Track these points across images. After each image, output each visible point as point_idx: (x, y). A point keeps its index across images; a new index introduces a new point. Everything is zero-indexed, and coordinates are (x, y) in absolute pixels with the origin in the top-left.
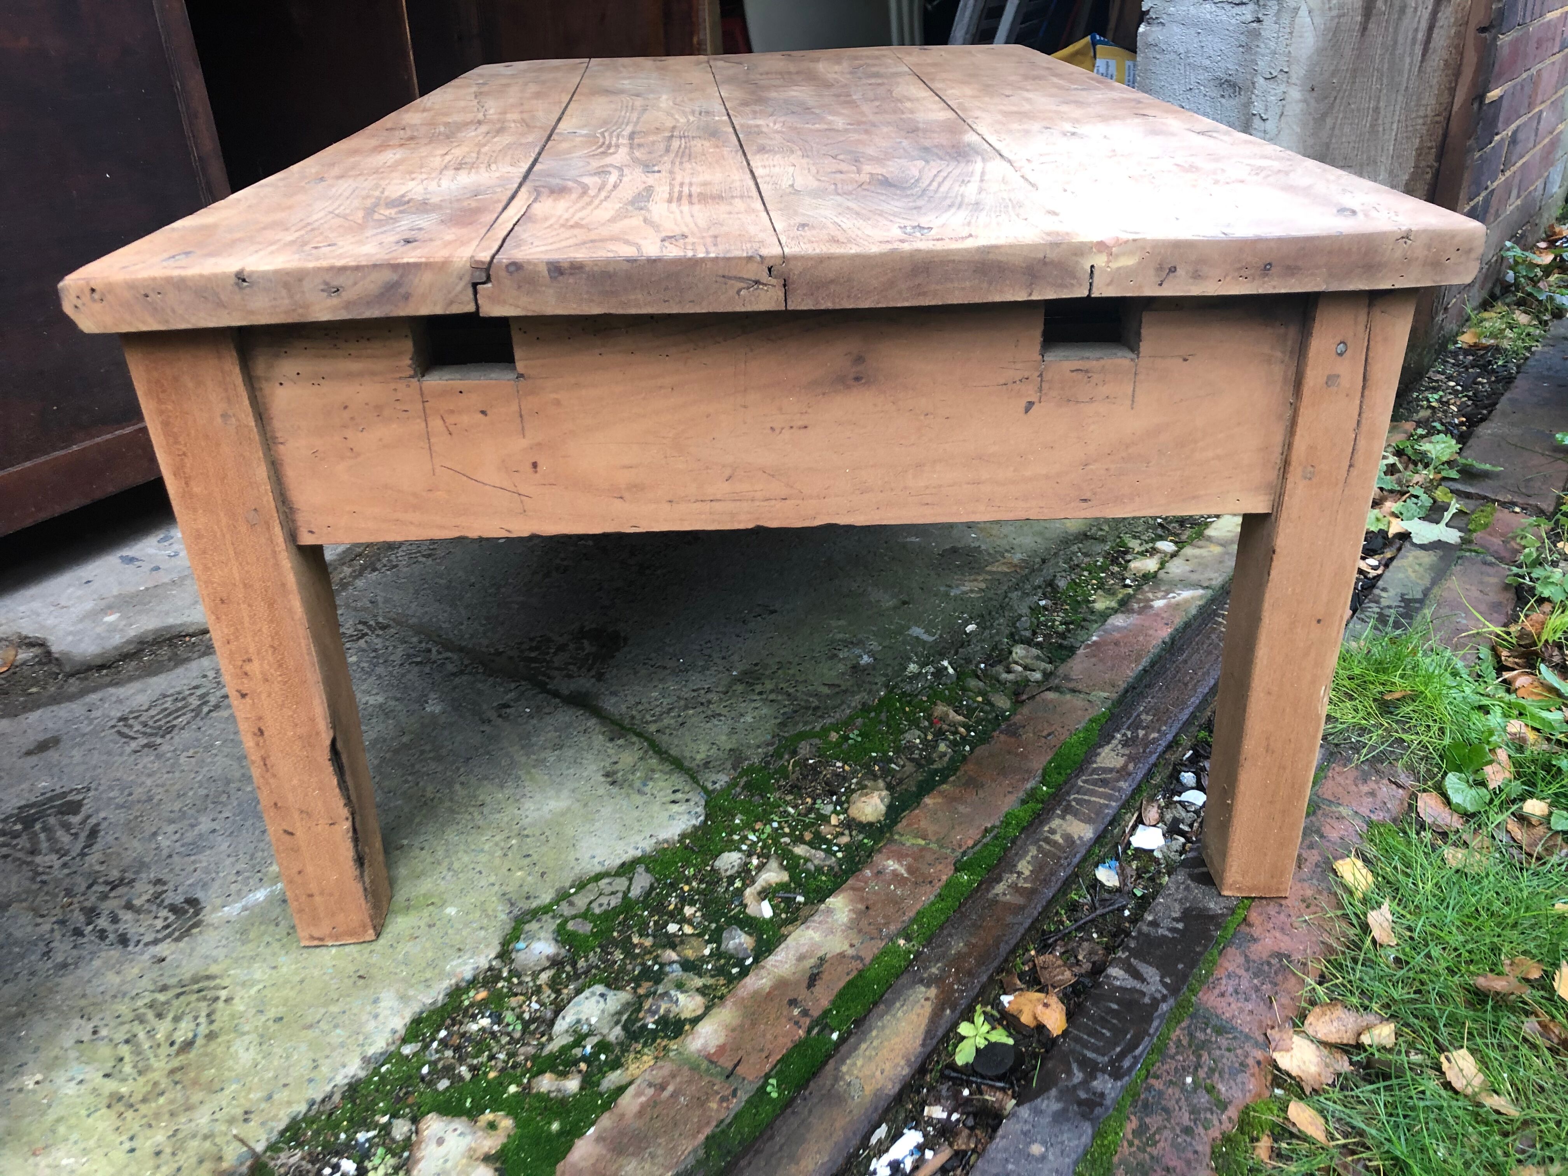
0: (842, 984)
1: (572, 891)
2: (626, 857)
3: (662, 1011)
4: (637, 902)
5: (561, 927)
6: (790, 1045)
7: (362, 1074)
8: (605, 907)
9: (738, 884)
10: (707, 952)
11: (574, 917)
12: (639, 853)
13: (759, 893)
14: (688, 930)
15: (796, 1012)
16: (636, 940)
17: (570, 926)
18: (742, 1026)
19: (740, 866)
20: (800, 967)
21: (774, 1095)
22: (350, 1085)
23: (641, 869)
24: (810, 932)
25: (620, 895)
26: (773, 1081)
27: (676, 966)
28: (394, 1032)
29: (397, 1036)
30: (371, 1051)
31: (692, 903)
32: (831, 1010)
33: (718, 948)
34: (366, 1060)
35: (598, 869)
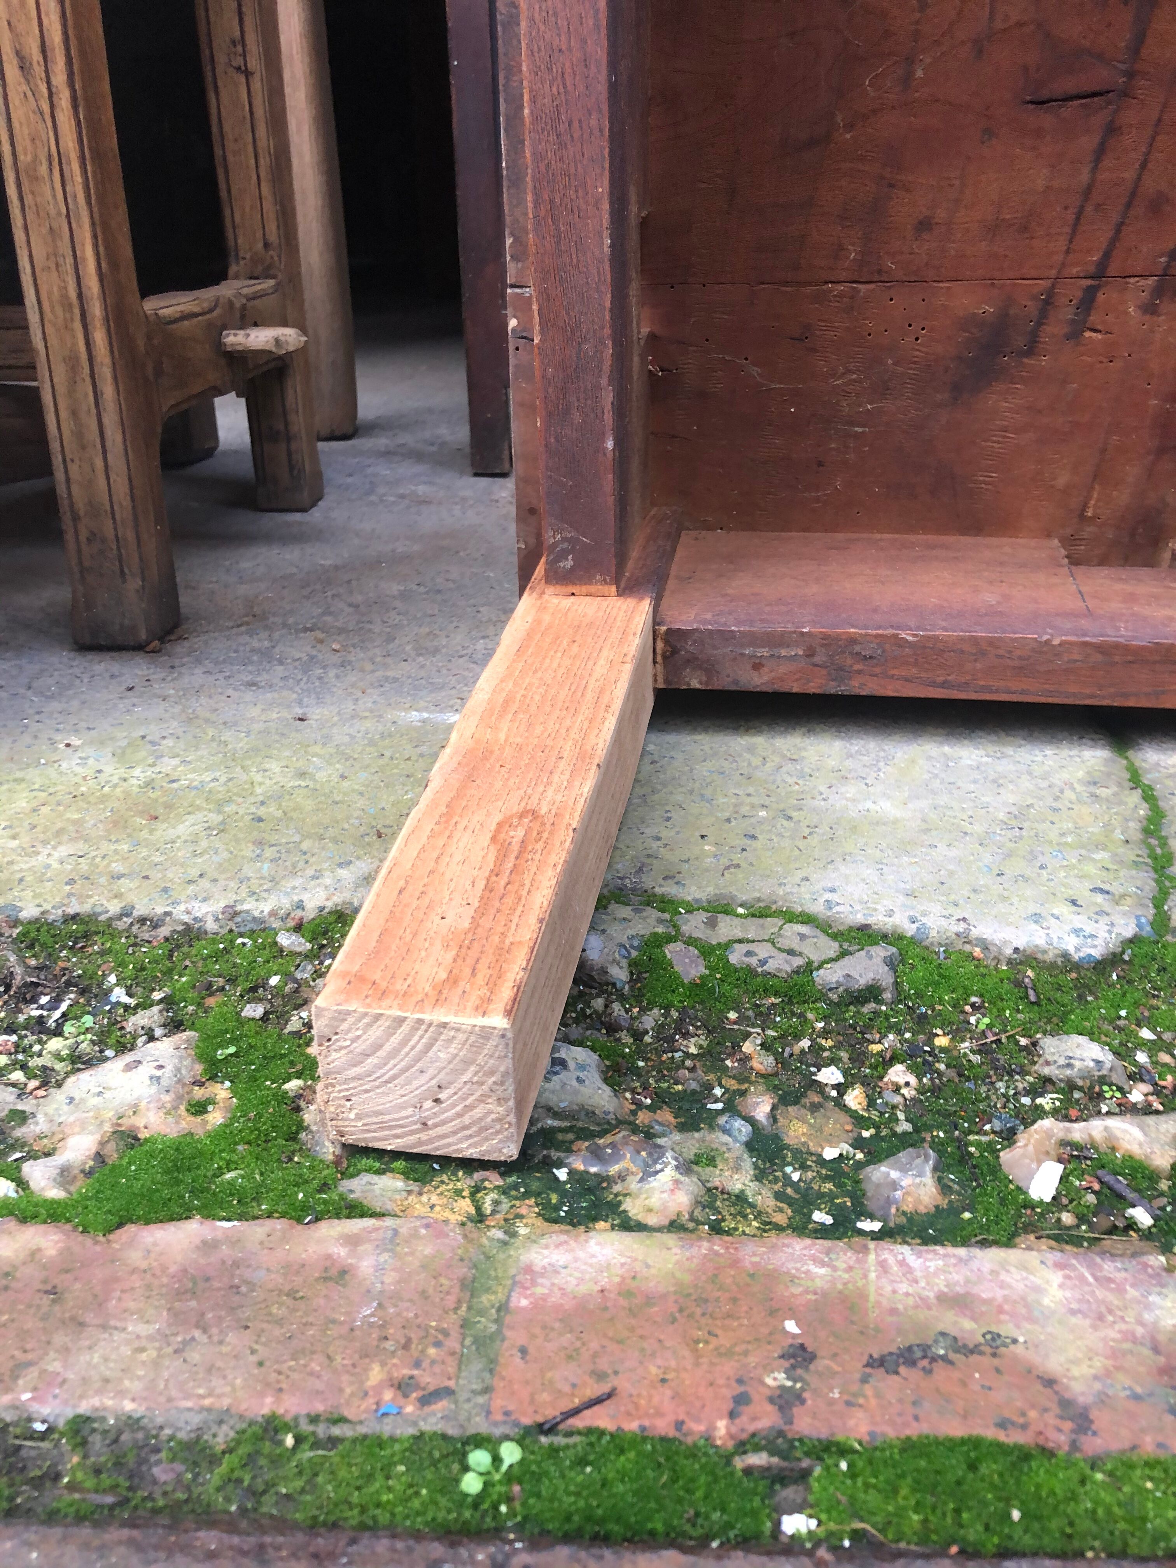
0: (956, 1429)
1: (741, 911)
2: (879, 920)
3: (614, 1170)
4: (822, 996)
5: (657, 942)
6: (663, 1426)
7: (211, 926)
8: (753, 961)
9: (1045, 1102)
10: (830, 1154)
11: (691, 942)
12: (910, 930)
13: (1064, 1143)
14: (855, 1098)
15: (777, 1379)
16: (748, 1047)
17: (671, 951)
18: (649, 1300)
19: (1086, 1075)
20: (922, 1315)
21: (471, 1484)
22: (188, 928)
23: (881, 952)
24: (1056, 1277)
25: (798, 962)
26: (511, 1453)
27: (742, 1129)
28: (300, 906)
29: (299, 913)
30: (250, 906)
31: (918, 1071)
32: (843, 1451)
33: (859, 1166)
34: (232, 913)
35: (817, 908)
